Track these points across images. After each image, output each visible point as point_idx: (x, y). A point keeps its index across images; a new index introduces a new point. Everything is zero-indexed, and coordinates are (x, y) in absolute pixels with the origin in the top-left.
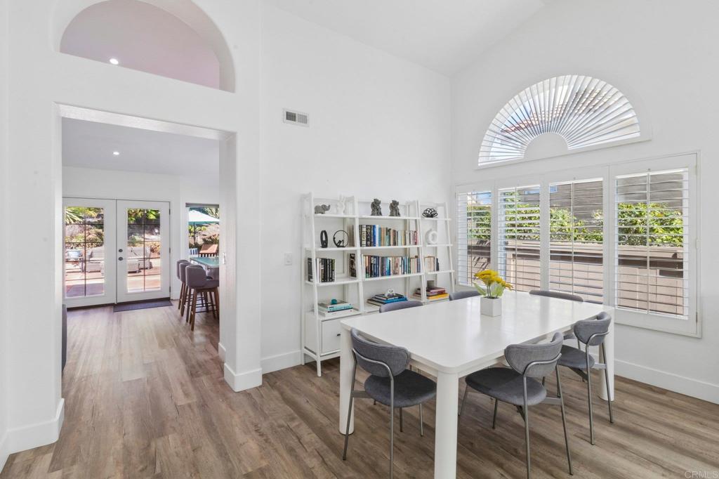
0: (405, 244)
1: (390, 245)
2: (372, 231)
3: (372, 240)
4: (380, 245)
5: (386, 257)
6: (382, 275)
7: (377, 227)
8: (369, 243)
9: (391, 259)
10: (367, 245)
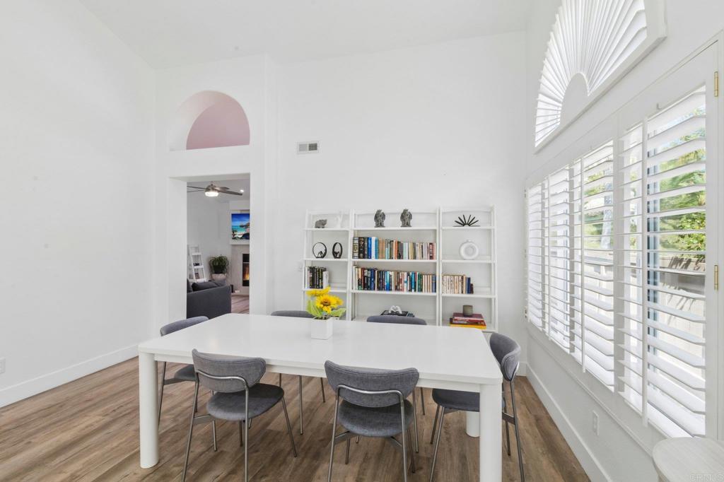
0: (415, 257)
1: (391, 258)
2: (366, 243)
3: (366, 253)
4: (376, 257)
5: (386, 271)
6: (379, 289)
7: (374, 239)
8: (361, 255)
9: (391, 273)
10: (359, 257)
